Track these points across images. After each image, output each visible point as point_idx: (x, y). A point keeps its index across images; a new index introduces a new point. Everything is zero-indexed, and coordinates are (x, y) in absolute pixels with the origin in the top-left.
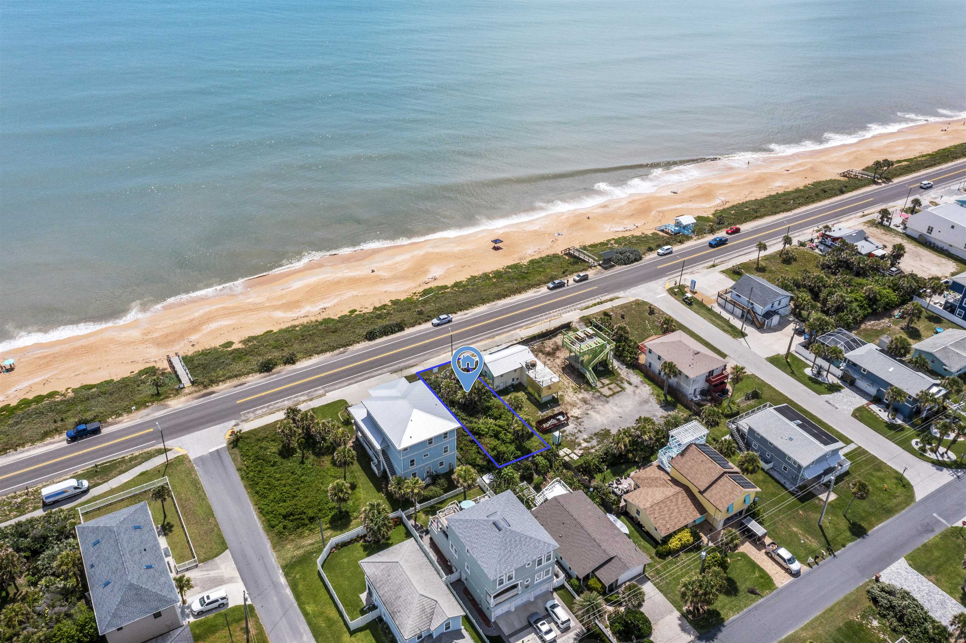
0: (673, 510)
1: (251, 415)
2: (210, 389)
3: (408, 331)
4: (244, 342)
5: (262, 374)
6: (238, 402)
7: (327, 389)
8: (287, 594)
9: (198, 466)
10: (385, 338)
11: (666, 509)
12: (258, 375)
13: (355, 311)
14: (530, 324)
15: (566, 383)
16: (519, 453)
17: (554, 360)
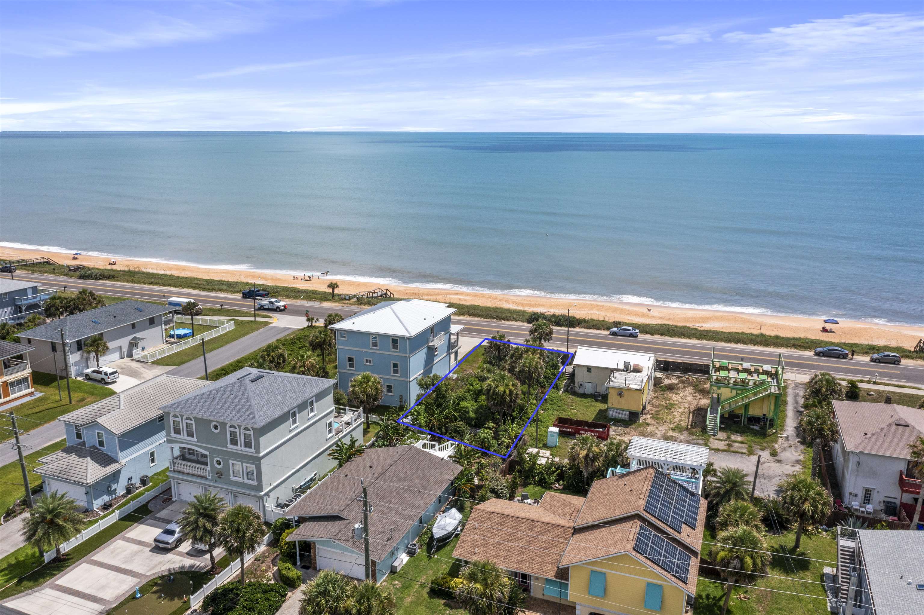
2: (361, 306)
9: (265, 329)
15: (676, 420)
16: (472, 414)
17: (700, 399)
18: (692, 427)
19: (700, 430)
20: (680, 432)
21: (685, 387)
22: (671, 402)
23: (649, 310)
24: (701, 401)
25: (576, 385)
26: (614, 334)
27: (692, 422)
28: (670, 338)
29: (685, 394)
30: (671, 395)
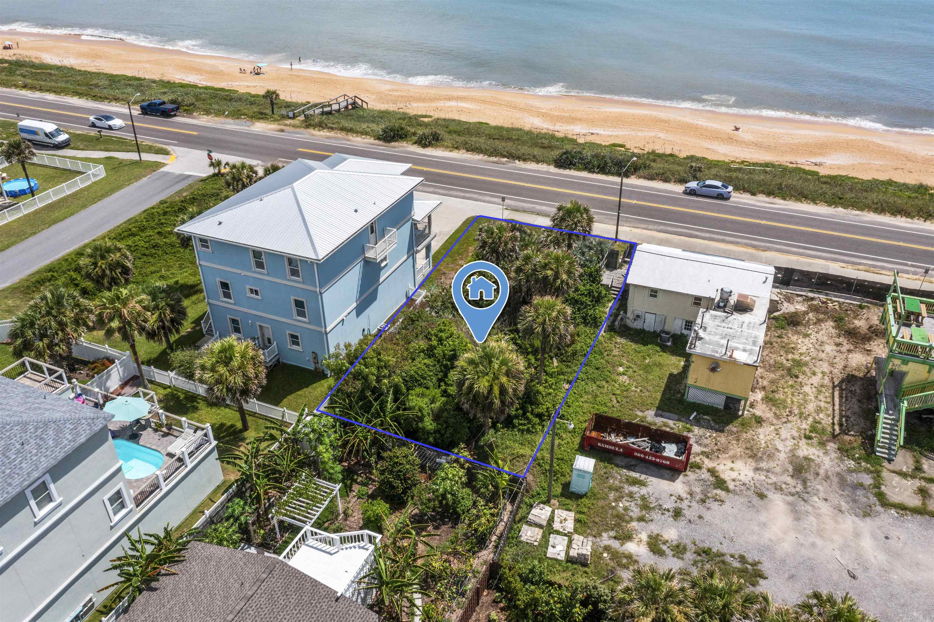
2: (308, 130)
6: (299, 150)
9: (150, 177)
13: (622, 146)
15: (811, 407)
17: (849, 351)
18: (844, 431)
19: (860, 440)
20: (822, 444)
21: (819, 321)
22: (797, 357)
23: (737, 129)
24: (850, 356)
25: (629, 314)
26: (692, 192)
27: (841, 416)
28: (782, 201)
29: (819, 336)
30: (794, 338)
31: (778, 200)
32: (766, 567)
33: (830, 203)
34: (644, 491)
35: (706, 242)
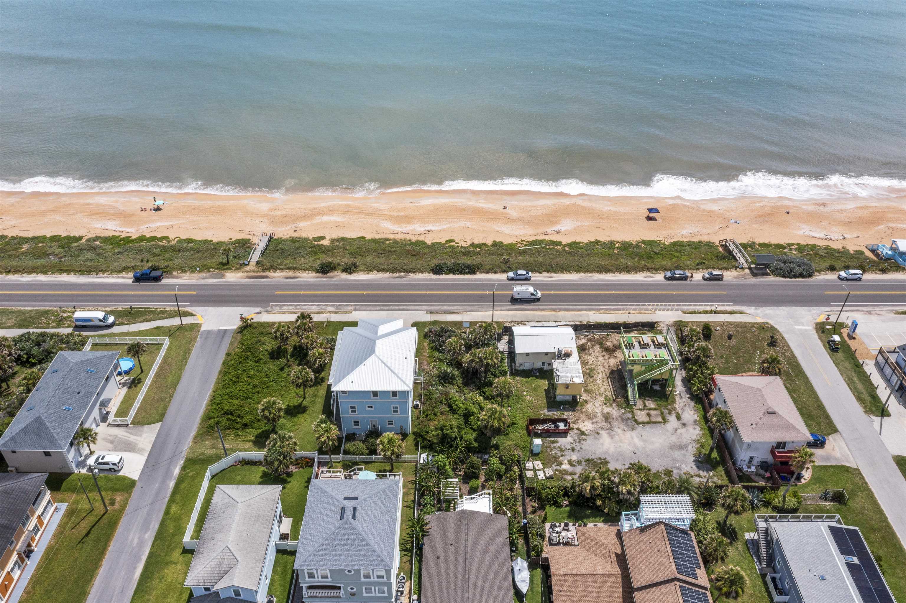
0: (591, 593)
1: (278, 308)
2: (267, 273)
3: (479, 276)
4: (333, 241)
5: (317, 274)
6: (277, 293)
7: (357, 307)
8: (168, 486)
9: (201, 338)
10: (451, 276)
11: (582, 587)
12: (314, 274)
13: (453, 241)
14: (610, 309)
15: (602, 389)
16: (476, 445)
17: (608, 358)
18: (617, 398)
19: (623, 399)
20: (611, 405)
21: (593, 346)
22: (590, 367)
24: (609, 361)
25: (517, 364)
26: (512, 279)
27: (614, 391)
28: (555, 275)
29: (595, 353)
30: (586, 357)
31: (553, 275)
32: (608, 459)
33: (577, 271)
34: (558, 444)
35: (532, 312)
